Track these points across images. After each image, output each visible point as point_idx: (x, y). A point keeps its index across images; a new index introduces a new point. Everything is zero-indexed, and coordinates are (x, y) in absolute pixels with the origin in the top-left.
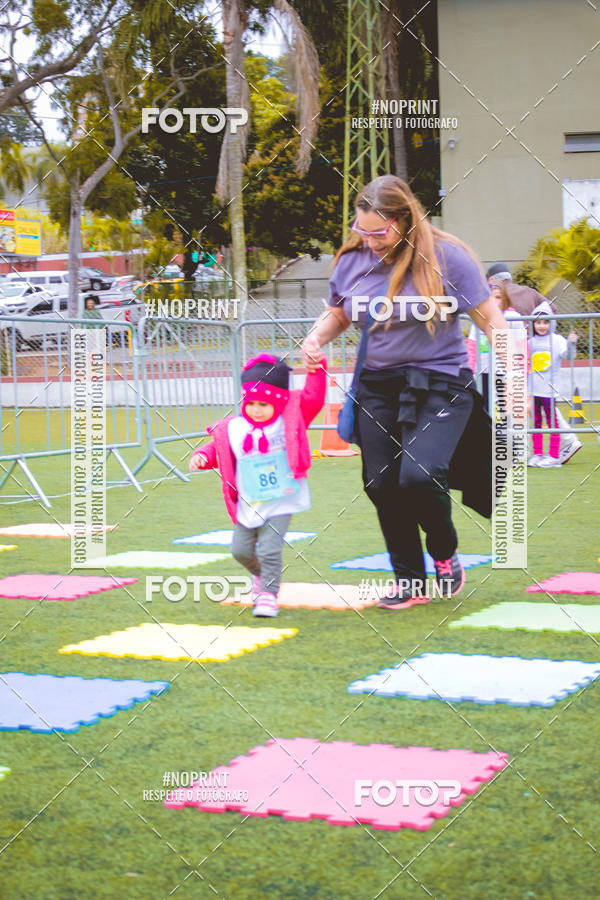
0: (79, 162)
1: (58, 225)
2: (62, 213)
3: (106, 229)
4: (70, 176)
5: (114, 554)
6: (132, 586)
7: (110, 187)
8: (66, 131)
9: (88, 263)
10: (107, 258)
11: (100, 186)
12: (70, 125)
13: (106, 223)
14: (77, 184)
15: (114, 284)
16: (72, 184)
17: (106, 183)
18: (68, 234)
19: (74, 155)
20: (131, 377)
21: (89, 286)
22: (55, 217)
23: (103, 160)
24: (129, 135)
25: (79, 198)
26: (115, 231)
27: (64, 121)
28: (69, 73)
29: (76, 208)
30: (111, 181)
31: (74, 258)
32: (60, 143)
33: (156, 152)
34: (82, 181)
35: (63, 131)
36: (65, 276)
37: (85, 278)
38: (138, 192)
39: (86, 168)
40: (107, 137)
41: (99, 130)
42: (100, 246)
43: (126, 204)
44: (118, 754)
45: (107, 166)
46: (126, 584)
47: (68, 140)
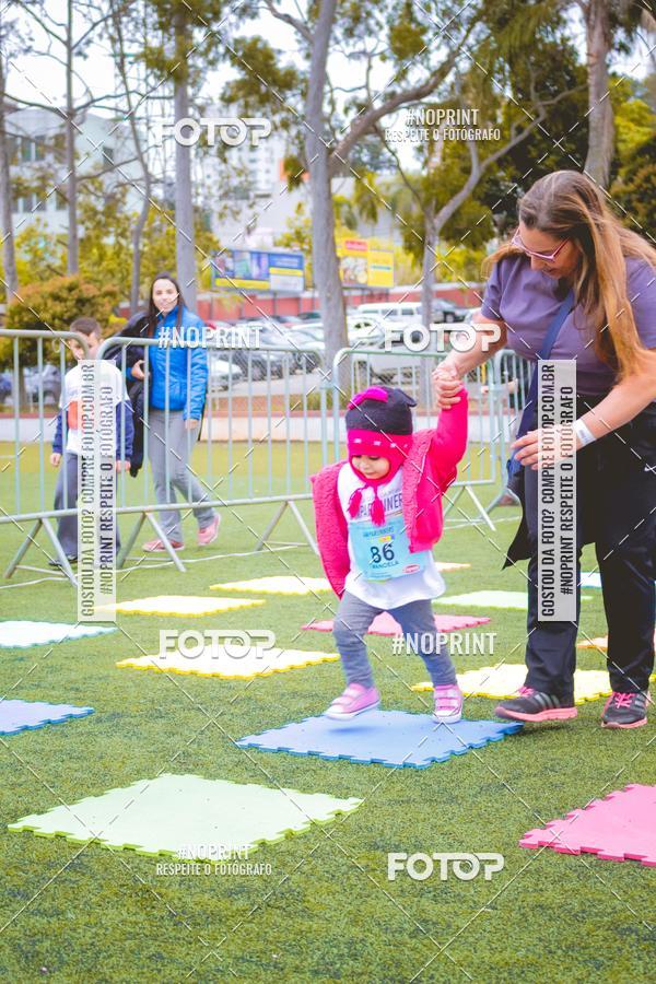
0: (434, 191)
1: (412, 256)
2: (416, 245)
3: (460, 259)
4: (425, 205)
5: (468, 593)
6: (484, 626)
7: (465, 218)
8: (422, 159)
9: (442, 295)
10: (462, 290)
11: (455, 215)
12: (426, 151)
13: (461, 253)
14: (432, 214)
15: (467, 317)
16: (427, 214)
17: (462, 211)
18: (421, 265)
19: (429, 183)
20: (486, 413)
21: (441, 318)
22: (409, 248)
23: (460, 188)
24: (486, 162)
25: (434, 228)
26: (470, 262)
27: (420, 149)
28: (425, 100)
29: (431, 238)
30: (466, 209)
31: (428, 290)
32: (415, 171)
33: (514, 180)
34: (438, 210)
35: (418, 159)
36: (417, 309)
37: (437, 310)
38: (495, 222)
39: (441, 198)
40: (463, 164)
41: (455, 157)
42: (454, 277)
43: (482, 234)
44: (472, 792)
45: (464, 194)
46: (479, 623)
47: (423, 168)
